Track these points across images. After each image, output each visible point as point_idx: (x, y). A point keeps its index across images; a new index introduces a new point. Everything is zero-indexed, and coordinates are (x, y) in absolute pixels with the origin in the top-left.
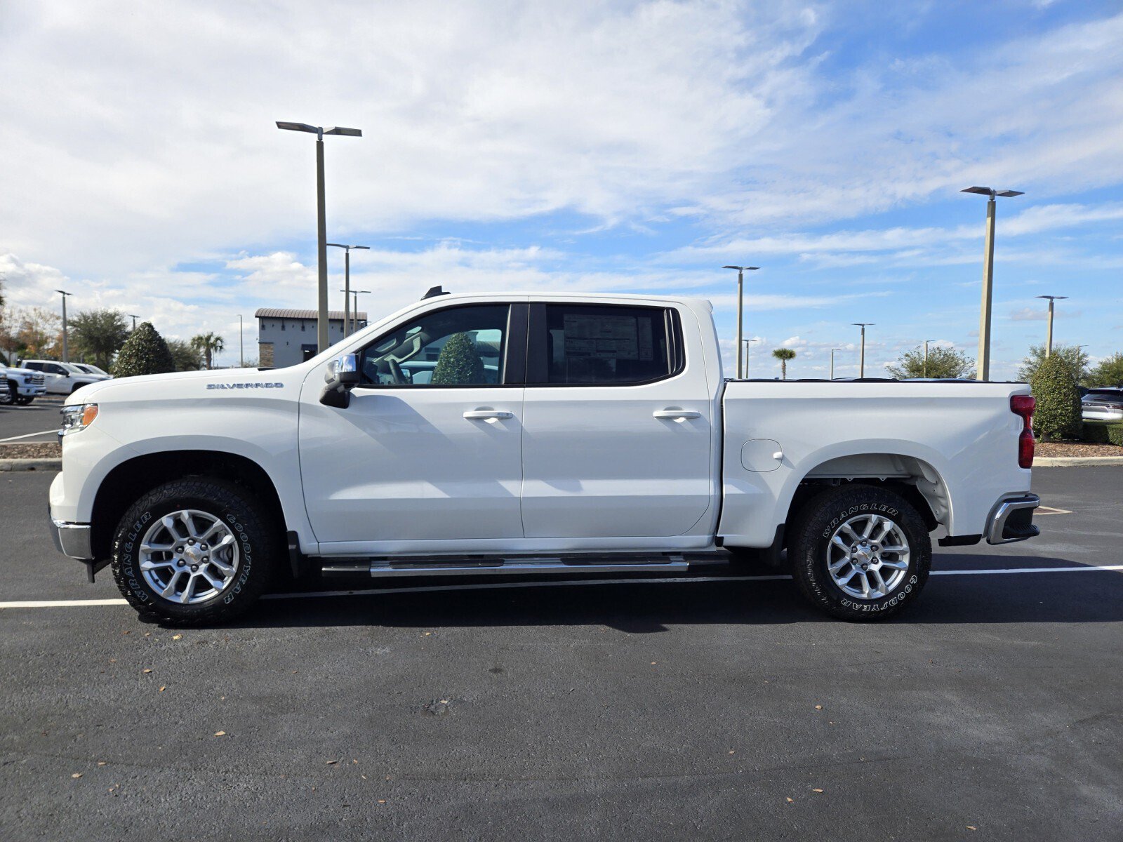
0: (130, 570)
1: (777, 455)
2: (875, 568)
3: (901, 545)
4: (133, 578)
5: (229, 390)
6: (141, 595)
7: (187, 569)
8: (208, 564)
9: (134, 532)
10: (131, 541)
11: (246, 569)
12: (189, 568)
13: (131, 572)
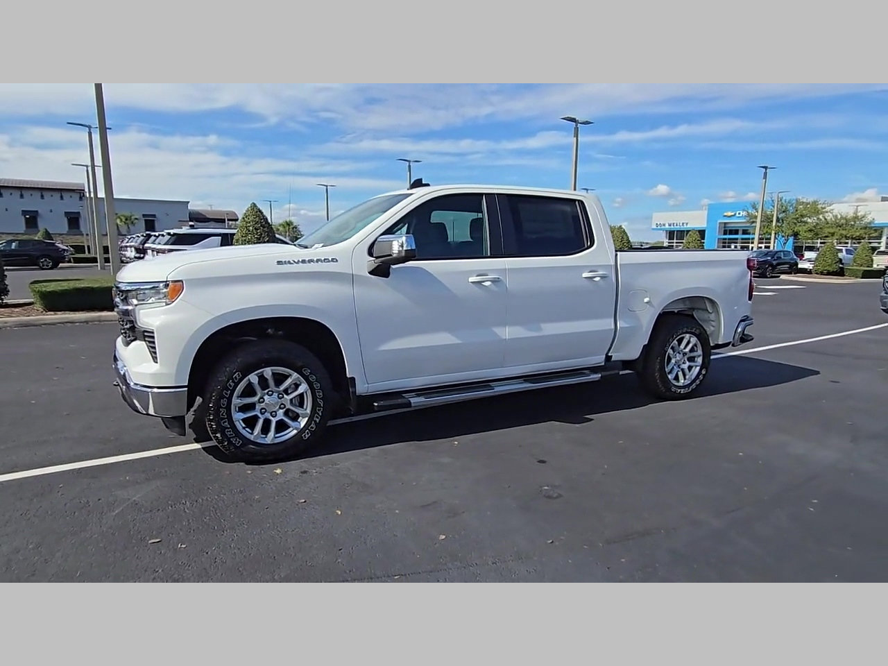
0: (225, 422)
1: (646, 300)
2: (685, 366)
3: (697, 351)
4: (229, 428)
5: (295, 264)
6: (236, 441)
7: (268, 415)
8: (284, 410)
9: (227, 389)
10: (226, 397)
11: (319, 410)
12: (269, 414)
13: (227, 424)
